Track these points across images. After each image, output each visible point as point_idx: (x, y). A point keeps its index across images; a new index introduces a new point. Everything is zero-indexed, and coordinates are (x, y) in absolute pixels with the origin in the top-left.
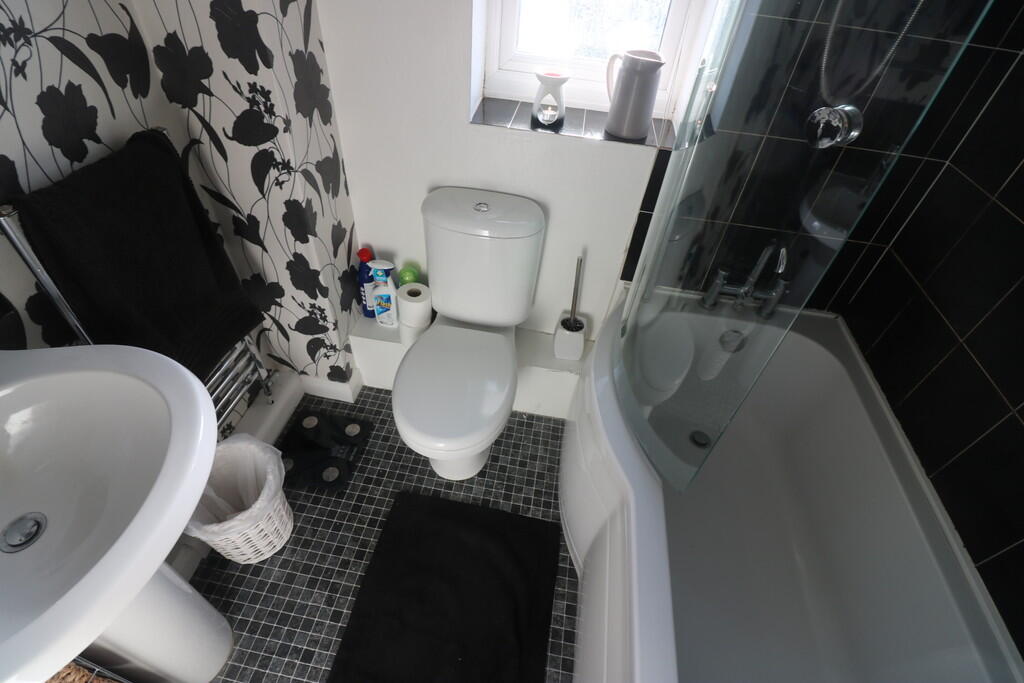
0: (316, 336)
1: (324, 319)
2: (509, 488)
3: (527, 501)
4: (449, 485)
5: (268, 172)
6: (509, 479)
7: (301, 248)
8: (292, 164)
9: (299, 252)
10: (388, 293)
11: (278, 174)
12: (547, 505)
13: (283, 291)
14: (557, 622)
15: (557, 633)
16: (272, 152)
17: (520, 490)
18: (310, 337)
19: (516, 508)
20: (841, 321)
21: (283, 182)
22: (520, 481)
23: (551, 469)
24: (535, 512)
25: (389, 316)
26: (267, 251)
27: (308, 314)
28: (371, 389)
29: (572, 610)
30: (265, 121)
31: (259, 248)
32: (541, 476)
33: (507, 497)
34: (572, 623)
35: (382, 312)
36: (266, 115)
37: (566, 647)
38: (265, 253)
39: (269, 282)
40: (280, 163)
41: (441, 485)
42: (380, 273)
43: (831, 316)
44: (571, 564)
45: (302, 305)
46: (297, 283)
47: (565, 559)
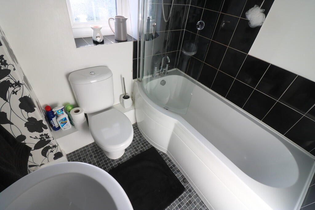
0: (45, 147)
1: (48, 137)
2: (135, 148)
3: (142, 148)
4: (120, 159)
5: (8, 90)
6: (133, 146)
7: (31, 115)
8: (21, 82)
9: (30, 117)
10: (65, 117)
11: (14, 88)
12: (147, 145)
13: (25, 136)
14: (170, 165)
15: (171, 167)
16: (9, 81)
17: (138, 147)
18: (42, 149)
19: (141, 151)
20: (177, 69)
21: (17, 91)
22: (136, 145)
23: (141, 137)
24: (145, 149)
25: (67, 125)
26: (13, 124)
27: (40, 140)
28: (70, 154)
29: (170, 161)
30: (2, 69)
31: (9, 125)
32: (140, 140)
33: (137, 150)
34: (172, 163)
35: (63, 125)
36: (2, 66)
37: (175, 168)
38: (11, 125)
39: (16, 136)
40: (14, 84)
41: (118, 161)
42: (59, 111)
43: (176, 69)
44: (162, 152)
45: (36, 138)
46: (31, 130)
47: (160, 152)
